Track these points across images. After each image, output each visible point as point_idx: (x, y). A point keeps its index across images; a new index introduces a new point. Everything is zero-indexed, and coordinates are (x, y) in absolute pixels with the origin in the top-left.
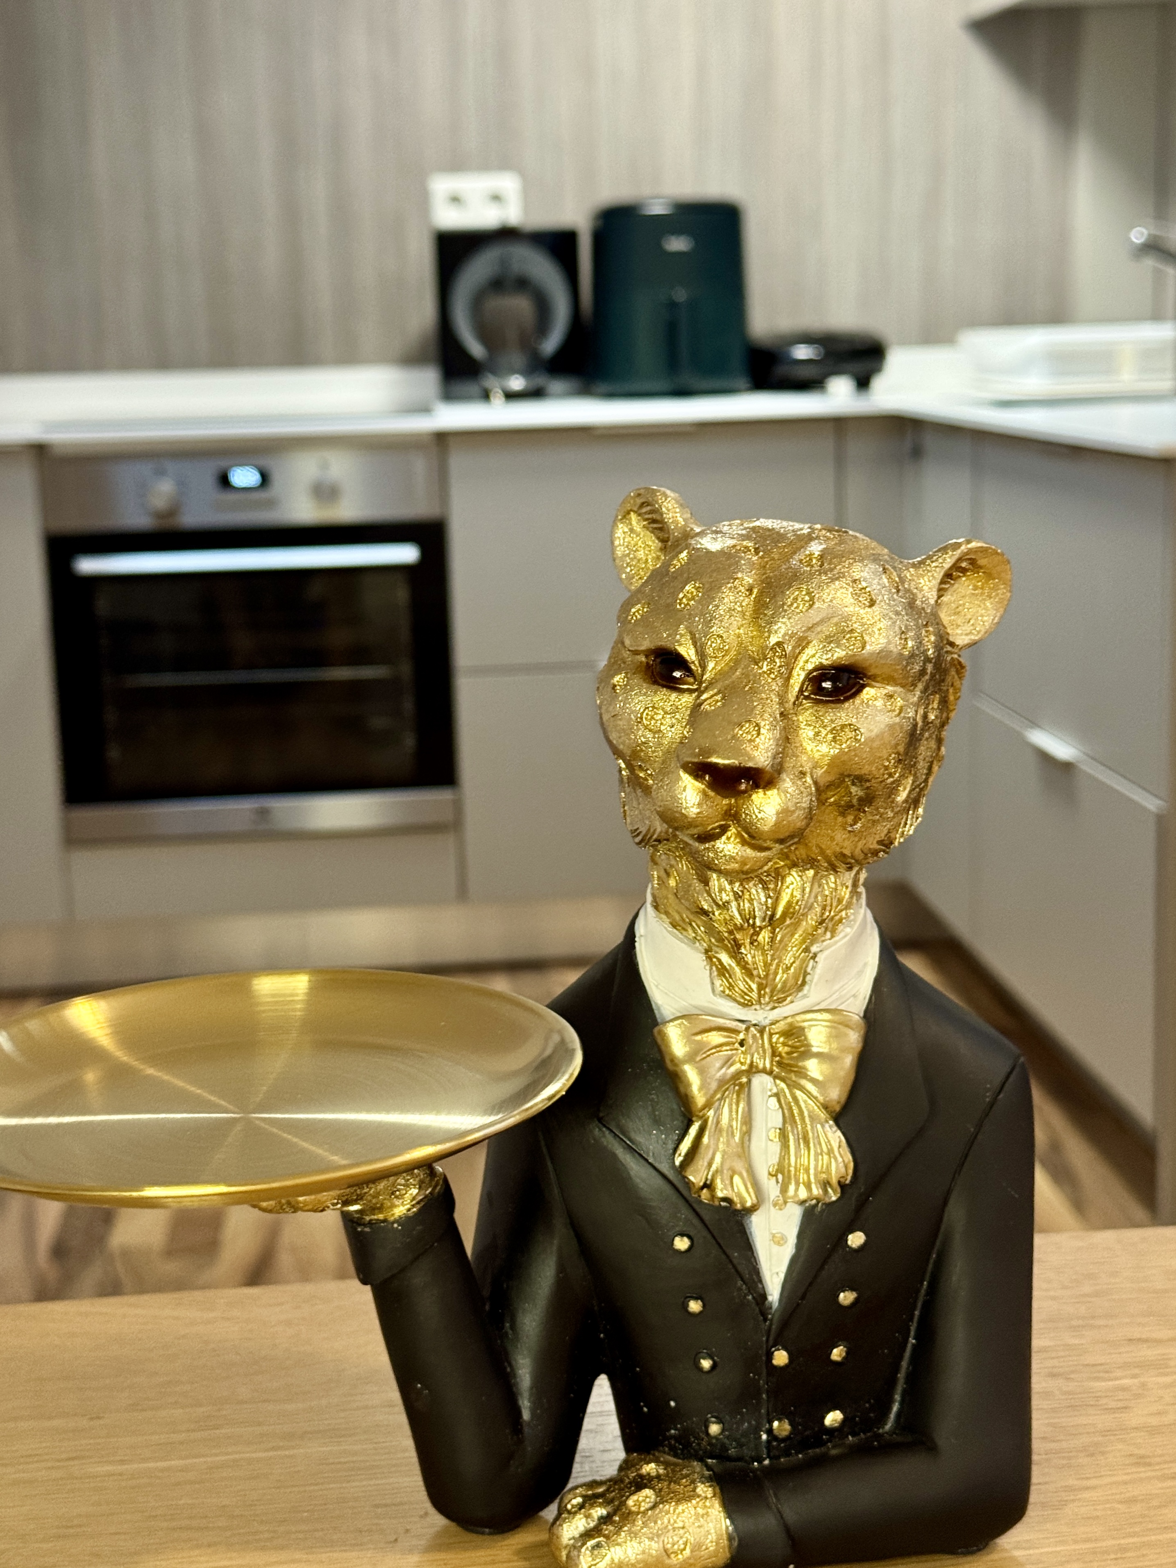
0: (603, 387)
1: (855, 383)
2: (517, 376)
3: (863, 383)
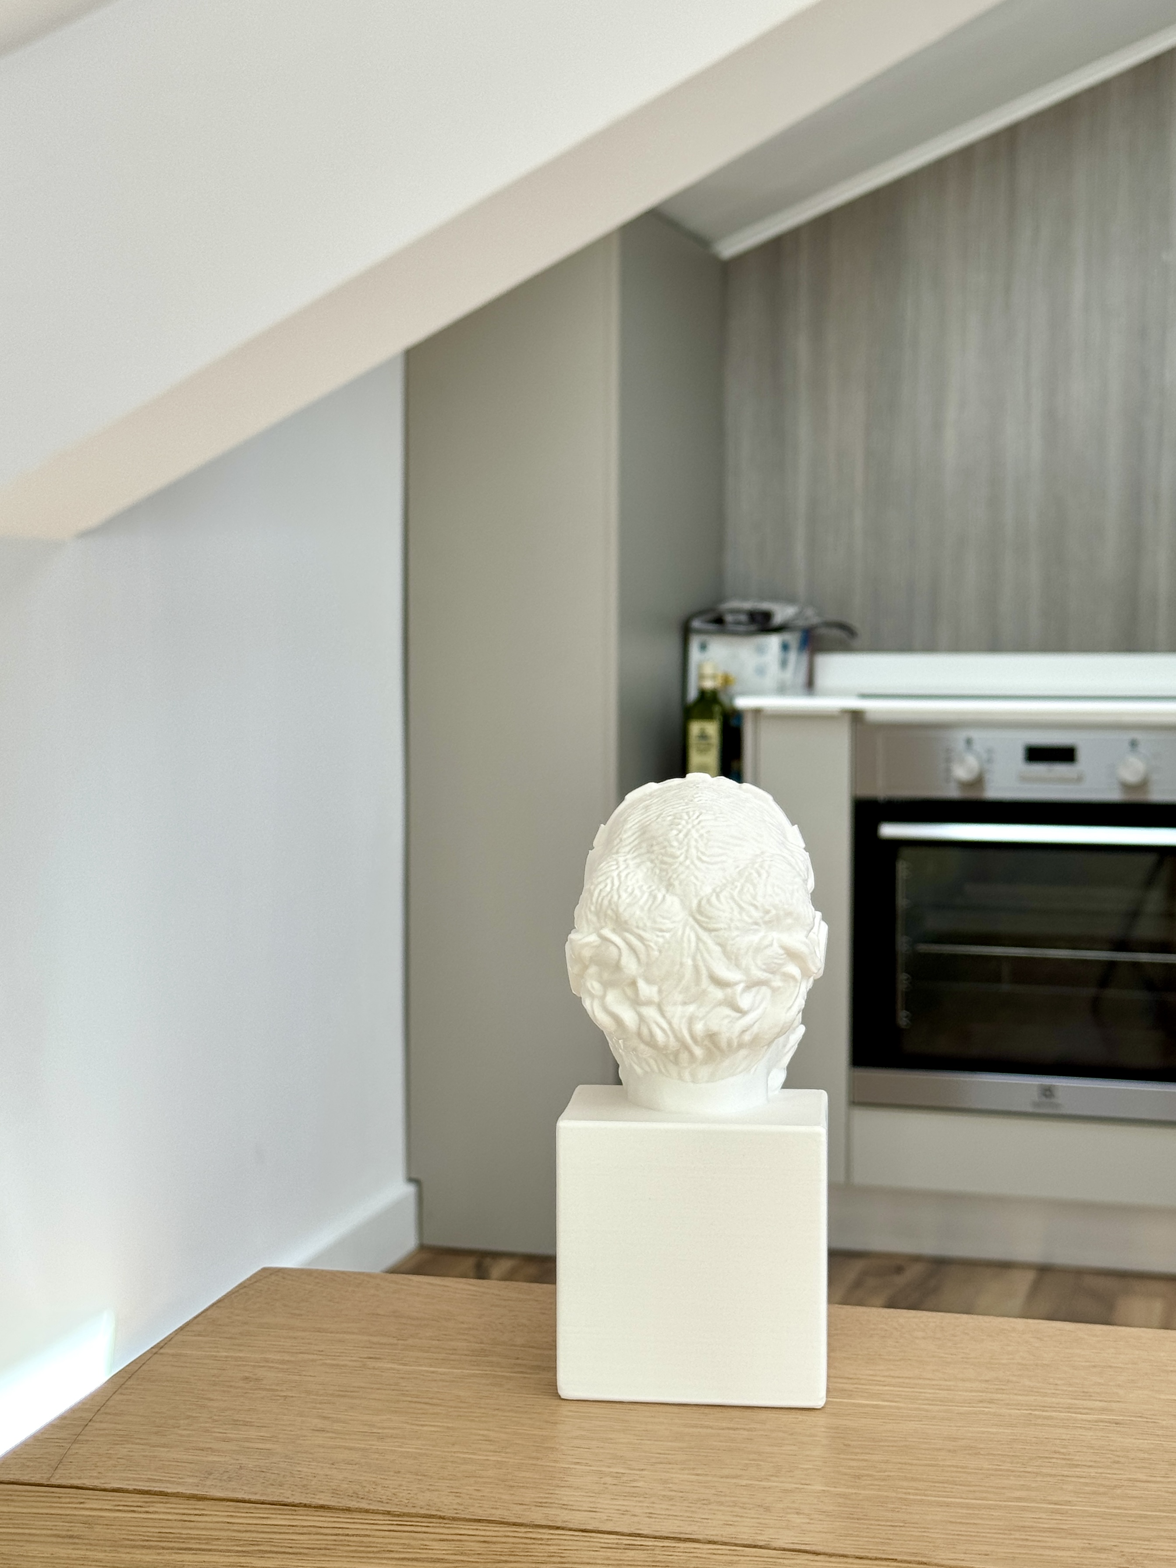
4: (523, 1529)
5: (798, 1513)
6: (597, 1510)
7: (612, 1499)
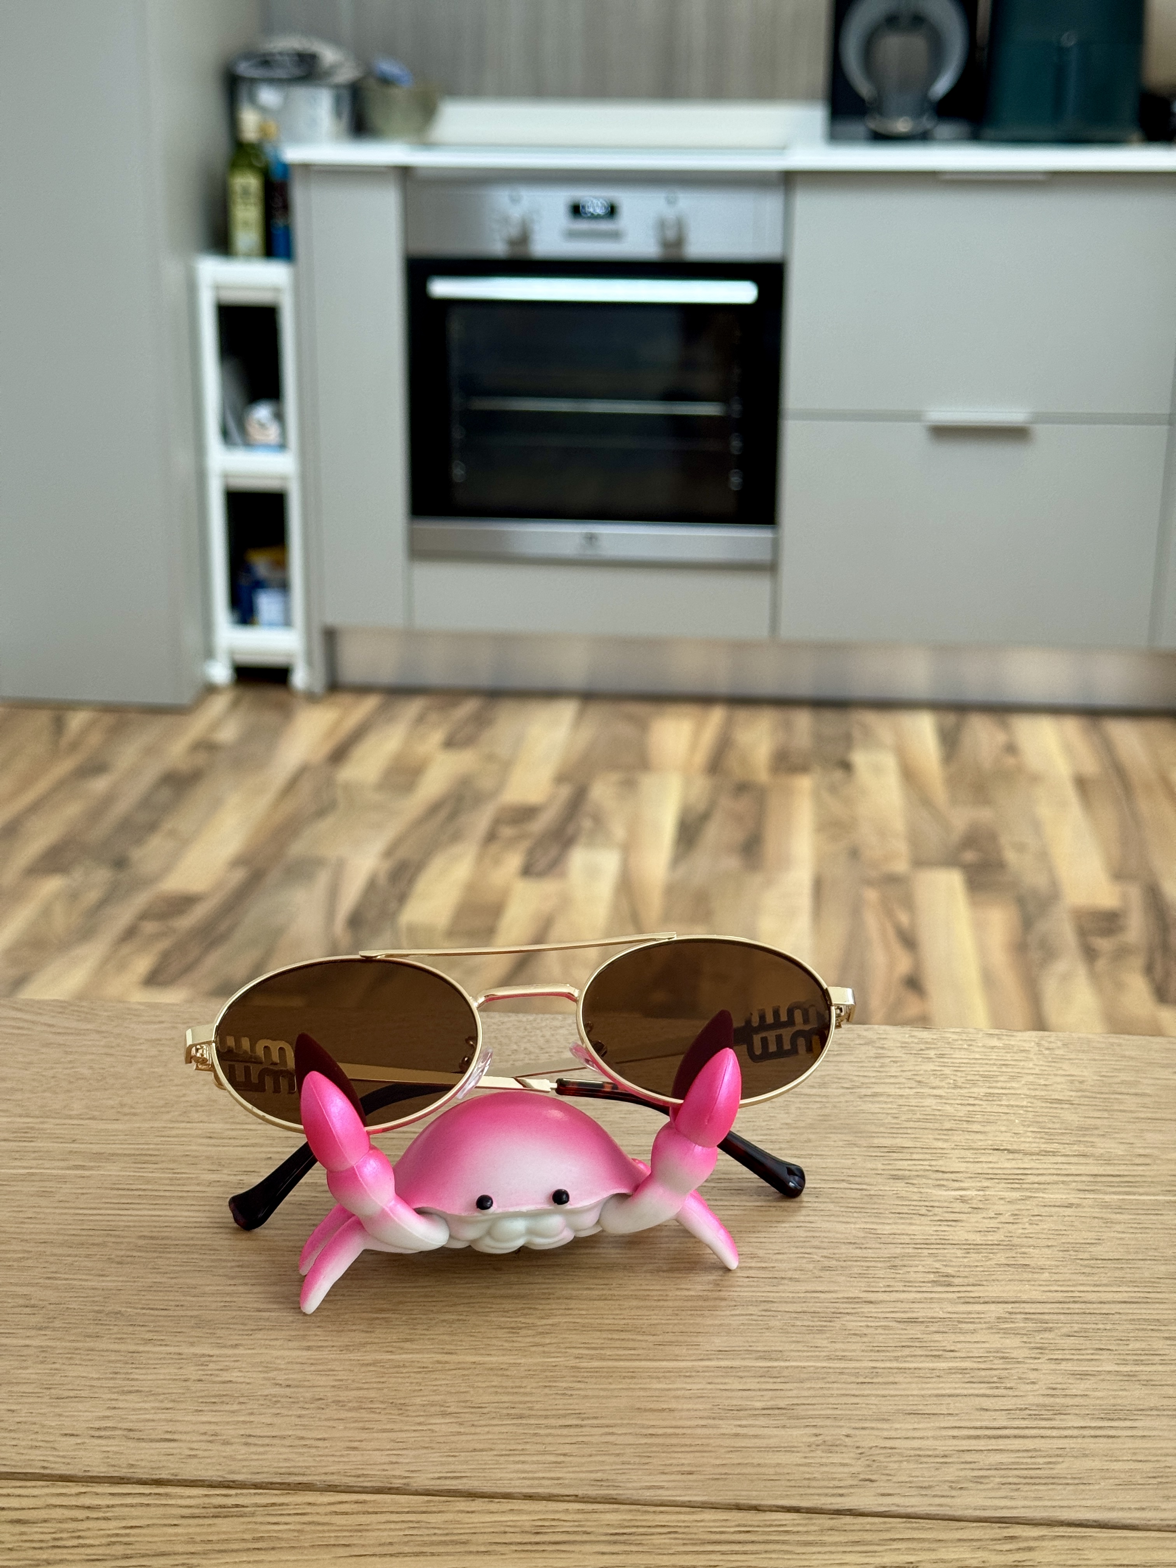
4: (74, 1489)
5: (444, 1414)
6: (176, 1437)
7: (197, 1411)
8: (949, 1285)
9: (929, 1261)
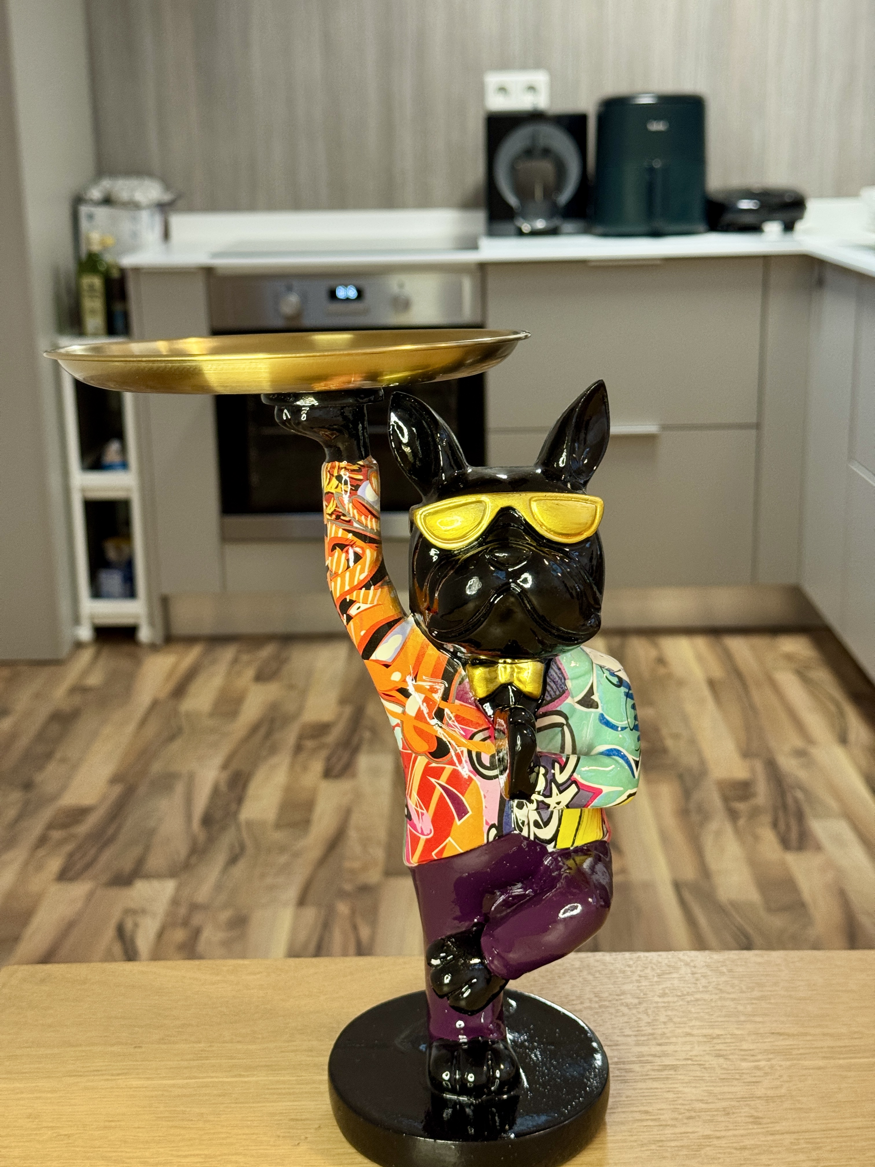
0: (600, 229)
1: (783, 226)
2: (540, 220)
3: (789, 227)
8: (760, 1124)
9: (747, 1109)
